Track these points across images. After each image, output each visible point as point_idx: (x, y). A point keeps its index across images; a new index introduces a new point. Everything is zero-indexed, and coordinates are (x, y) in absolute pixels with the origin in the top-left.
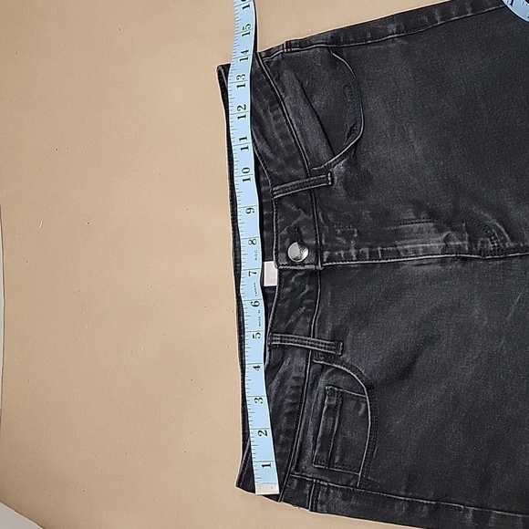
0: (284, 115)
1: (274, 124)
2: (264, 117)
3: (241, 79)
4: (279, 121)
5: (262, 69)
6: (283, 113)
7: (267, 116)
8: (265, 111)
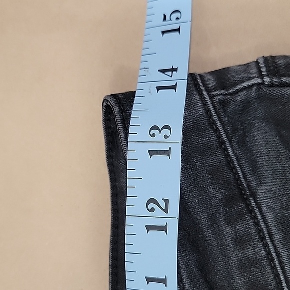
0: (263, 239)
1: (235, 257)
2: (209, 234)
3: (159, 136)
4: (249, 252)
5: (210, 117)
6: (260, 231)
7: (218, 233)
8: (213, 219)
